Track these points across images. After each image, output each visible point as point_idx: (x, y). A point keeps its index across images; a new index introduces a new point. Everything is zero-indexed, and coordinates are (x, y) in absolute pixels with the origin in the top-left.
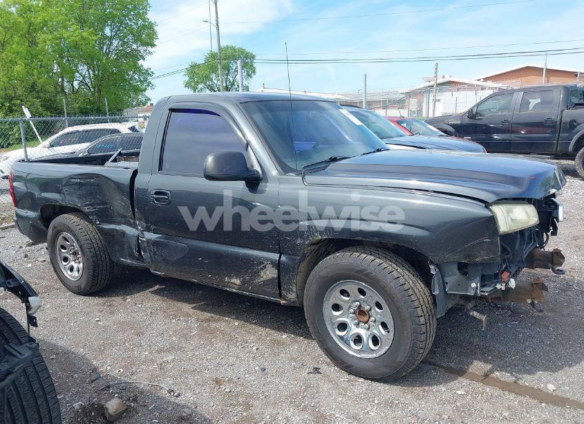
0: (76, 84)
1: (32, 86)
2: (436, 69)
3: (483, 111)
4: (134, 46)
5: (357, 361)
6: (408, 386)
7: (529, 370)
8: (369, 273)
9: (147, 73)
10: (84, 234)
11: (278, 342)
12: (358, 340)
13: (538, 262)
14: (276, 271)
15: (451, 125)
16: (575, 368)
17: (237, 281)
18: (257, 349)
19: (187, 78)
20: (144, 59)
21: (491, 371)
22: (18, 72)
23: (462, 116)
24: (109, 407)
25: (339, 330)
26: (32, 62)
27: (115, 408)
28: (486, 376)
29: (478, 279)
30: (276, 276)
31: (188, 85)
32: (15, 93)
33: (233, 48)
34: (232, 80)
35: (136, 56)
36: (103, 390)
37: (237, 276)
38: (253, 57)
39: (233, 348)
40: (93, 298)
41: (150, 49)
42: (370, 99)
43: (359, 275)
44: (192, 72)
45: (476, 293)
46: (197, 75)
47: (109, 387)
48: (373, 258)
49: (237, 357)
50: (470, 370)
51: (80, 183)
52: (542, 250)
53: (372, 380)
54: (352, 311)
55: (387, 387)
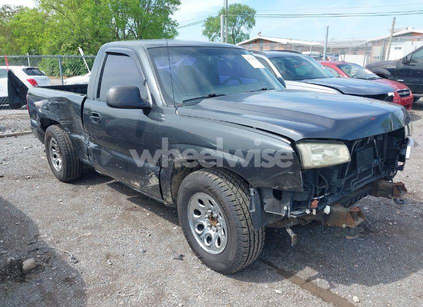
0: (126, 31)
1: (96, 33)
2: (394, 22)
3: (418, 58)
4: (166, 4)
5: (207, 254)
6: (241, 280)
7: (347, 281)
8: (212, 189)
9: (175, 24)
10: (61, 140)
11: (168, 232)
12: (209, 239)
13: (382, 192)
14: (158, 180)
15: (388, 70)
16: (389, 285)
17: (137, 184)
18: (150, 235)
19: (204, 28)
20: (172, 14)
21: (314, 278)
22: (87, 22)
23: (397, 62)
24: (25, 264)
25: (199, 229)
26: (97, 15)
27: (28, 265)
28: (308, 281)
29: (289, 203)
30: (158, 184)
31: (205, 33)
32: (85, 38)
33: (240, 5)
34: (237, 30)
35: (166, 12)
36: (33, 251)
37: (137, 181)
38: (254, 12)
39: (135, 232)
40: (69, 185)
41: (177, 6)
42: (331, 46)
43: (207, 190)
44: (208, 23)
45: (286, 215)
46: (211, 26)
47: (37, 249)
48: (216, 177)
49: (133, 239)
50: (298, 275)
51: (58, 104)
52: (390, 181)
53: (215, 271)
54: (207, 216)
55: (225, 278)
